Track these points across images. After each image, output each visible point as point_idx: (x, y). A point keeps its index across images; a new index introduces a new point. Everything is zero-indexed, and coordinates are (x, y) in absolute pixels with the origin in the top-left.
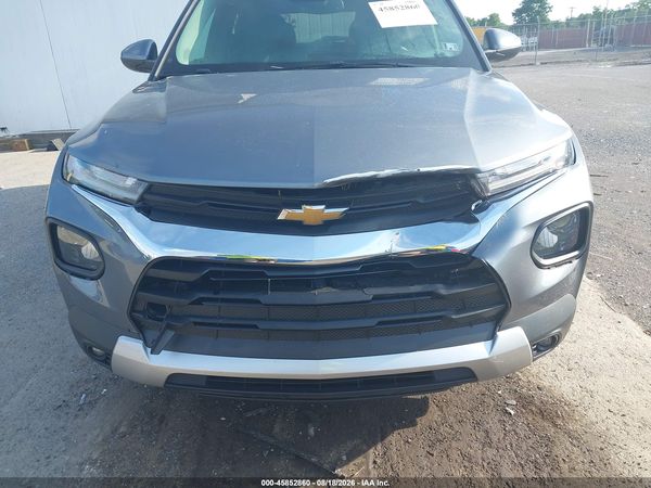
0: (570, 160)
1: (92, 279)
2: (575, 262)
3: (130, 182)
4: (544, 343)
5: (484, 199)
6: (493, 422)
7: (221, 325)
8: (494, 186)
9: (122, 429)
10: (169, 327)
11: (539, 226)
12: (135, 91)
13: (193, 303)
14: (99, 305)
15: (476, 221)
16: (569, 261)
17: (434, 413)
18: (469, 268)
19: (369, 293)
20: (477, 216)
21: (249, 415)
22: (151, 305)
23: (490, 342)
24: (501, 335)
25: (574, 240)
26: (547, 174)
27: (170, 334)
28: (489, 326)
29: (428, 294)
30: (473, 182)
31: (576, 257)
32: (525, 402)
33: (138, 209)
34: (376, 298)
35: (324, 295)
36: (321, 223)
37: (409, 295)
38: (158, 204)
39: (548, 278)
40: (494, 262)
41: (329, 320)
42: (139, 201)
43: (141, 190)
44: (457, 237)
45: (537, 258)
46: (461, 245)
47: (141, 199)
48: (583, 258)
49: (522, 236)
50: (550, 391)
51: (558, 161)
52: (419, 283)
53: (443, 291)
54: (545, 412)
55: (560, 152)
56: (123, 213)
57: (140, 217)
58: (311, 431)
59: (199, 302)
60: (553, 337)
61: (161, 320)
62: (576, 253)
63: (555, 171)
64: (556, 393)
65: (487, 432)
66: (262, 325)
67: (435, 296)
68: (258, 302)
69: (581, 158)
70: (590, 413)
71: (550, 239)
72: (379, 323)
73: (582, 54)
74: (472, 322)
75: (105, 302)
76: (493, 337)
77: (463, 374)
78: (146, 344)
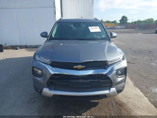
0: (123, 59)
1: (40, 77)
2: (124, 77)
3: (48, 60)
4: (119, 91)
5: (108, 65)
6: (111, 107)
7: (63, 86)
8: (110, 63)
9: (41, 106)
10: (54, 86)
11: (117, 70)
12: (45, 42)
13: (59, 82)
14: (41, 82)
15: (107, 69)
16: (123, 76)
17: (100, 105)
18: (105, 77)
19: (89, 81)
20: (107, 68)
21: (65, 104)
22: (51, 82)
23: (109, 90)
24: (111, 89)
25: (124, 73)
26: (119, 61)
27: (54, 87)
28: (109, 87)
29: (99, 81)
30: (106, 63)
31: (125, 76)
32: (117, 103)
33: (50, 65)
34: (90, 82)
35: (81, 81)
36: (81, 68)
37: (95, 81)
38: (54, 65)
39: (120, 79)
40: (110, 76)
41: (81, 85)
42: (50, 64)
43: (51, 62)
44: (104, 72)
45: (117, 76)
46: (104, 73)
47: (51, 64)
48: (126, 76)
49: (114, 72)
50: (121, 101)
51: (121, 59)
52: (97, 79)
53: (101, 81)
54: (120, 105)
55: (122, 57)
56: (47, 66)
57: (50, 67)
58: (77, 107)
59: (60, 82)
60: (121, 90)
61: (53, 85)
62: (124, 75)
63: (121, 61)
64: (122, 102)
65: (109, 108)
66: (70, 86)
67: (100, 82)
68: (70, 82)
69: (125, 59)
70: (128, 105)
71: (119, 72)
72: (90, 86)
73: (135, 31)
74: (106, 87)
75: (43, 82)
76: (110, 89)
77: (104, 96)
78: (49, 89)
